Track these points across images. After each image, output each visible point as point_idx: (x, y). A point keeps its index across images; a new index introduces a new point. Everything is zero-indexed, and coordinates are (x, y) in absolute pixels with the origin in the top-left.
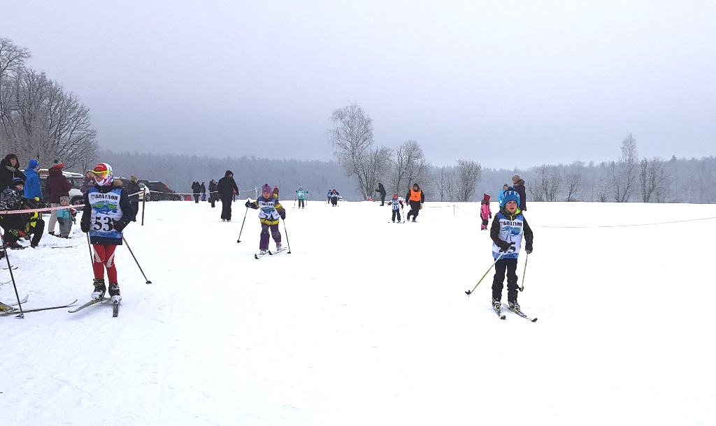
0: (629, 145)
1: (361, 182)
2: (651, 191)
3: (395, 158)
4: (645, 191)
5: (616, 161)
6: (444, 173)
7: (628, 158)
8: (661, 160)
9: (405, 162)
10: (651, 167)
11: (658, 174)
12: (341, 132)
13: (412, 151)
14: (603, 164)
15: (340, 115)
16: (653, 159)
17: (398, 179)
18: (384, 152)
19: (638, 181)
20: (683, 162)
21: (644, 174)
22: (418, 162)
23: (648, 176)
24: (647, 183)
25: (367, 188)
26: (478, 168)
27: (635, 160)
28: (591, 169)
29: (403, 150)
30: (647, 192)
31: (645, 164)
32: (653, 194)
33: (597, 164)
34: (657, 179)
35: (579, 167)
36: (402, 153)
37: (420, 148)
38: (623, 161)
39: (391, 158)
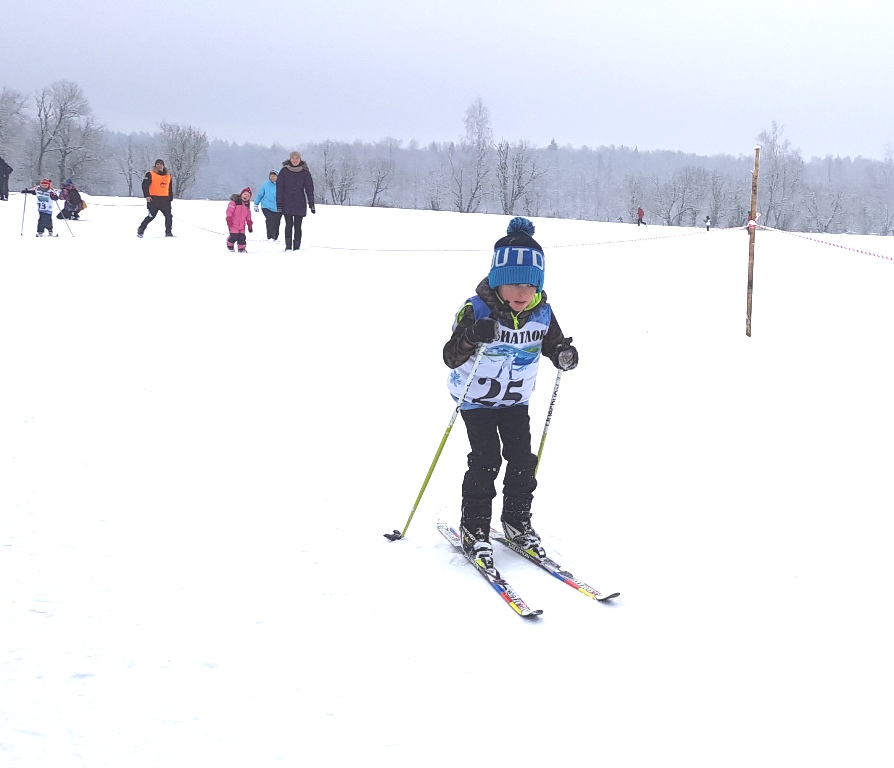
0: (477, 117)
2: (515, 196)
3: (32, 112)
4: (505, 194)
5: (457, 142)
6: (132, 144)
7: (475, 137)
8: (531, 146)
9: (53, 119)
10: (515, 156)
11: (527, 167)
13: (68, 100)
14: (434, 146)
16: (518, 144)
17: (39, 152)
18: (10, 99)
19: (493, 178)
20: (568, 152)
21: (504, 167)
22: (79, 121)
23: (510, 172)
24: (509, 182)
26: (201, 140)
27: (488, 144)
28: (413, 152)
29: (48, 99)
30: (509, 198)
31: (504, 151)
32: (519, 201)
33: (423, 144)
34: (526, 177)
35: (391, 148)
36: (47, 105)
37: (86, 95)
38: (468, 142)
39: (24, 111)
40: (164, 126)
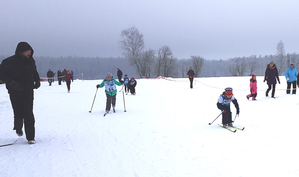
1: (138, 68)
3: (157, 55)
5: (273, 54)
8: (297, 54)
9: (162, 57)
10: (292, 57)
11: (296, 61)
12: (126, 42)
13: (166, 51)
14: (266, 56)
15: (125, 33)
16: (293, 53)
17: (159, 67)
18: (151, 52)
19: (285, 65)
22: (169, 57)
25: (142, 72)
26: (202, 60)
27: (284, 54)
28: (260, 59)
29: (161, 51)
31: (289, 56)
33: (263, 56)
35: (254, 58)
36: (160, 53)
37: (171, 49)
38: (278, 54)
39: (155, 55)
40: (192, 57)
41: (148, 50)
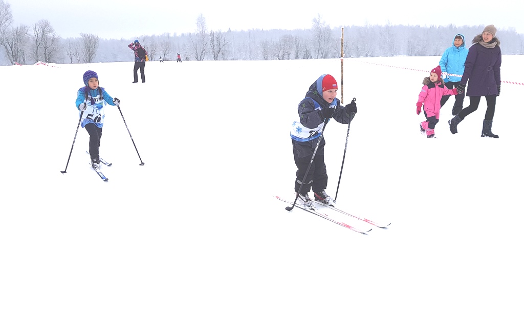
0: (201, 21)
1: (7, 51)
2: (218, 52)
3: (32, 33)
5: (192, 32)
6: (71, 43)
7: (201, 30)
8: (223, 31)
9: (40, 35)
10: (217, 36)
11: (222, 41)
13: (45, 27)
14: (183, 35)
16: (218, 31)
17: (36, 49)
18: (23, 28)
19: (209, 46)
20: (236, 33)
21: (213, 41)
22: (50, 35)
23: (215, 43)
24: (215, 47)
25: (13, 56)
26: (96, 39)
27: (206, 32)
28: (175, 37)
29: (38, 27)
30: (216, 52)
31: (212, 34)
32: (220, 54)
33: (179, 34)
34: (222, 44)
35: (167, 36)
36: (37, 29)
37: (51, 24)
38: (198, 32)
39: (29, 32)
40: (82, 34)
41: (19, 26)
